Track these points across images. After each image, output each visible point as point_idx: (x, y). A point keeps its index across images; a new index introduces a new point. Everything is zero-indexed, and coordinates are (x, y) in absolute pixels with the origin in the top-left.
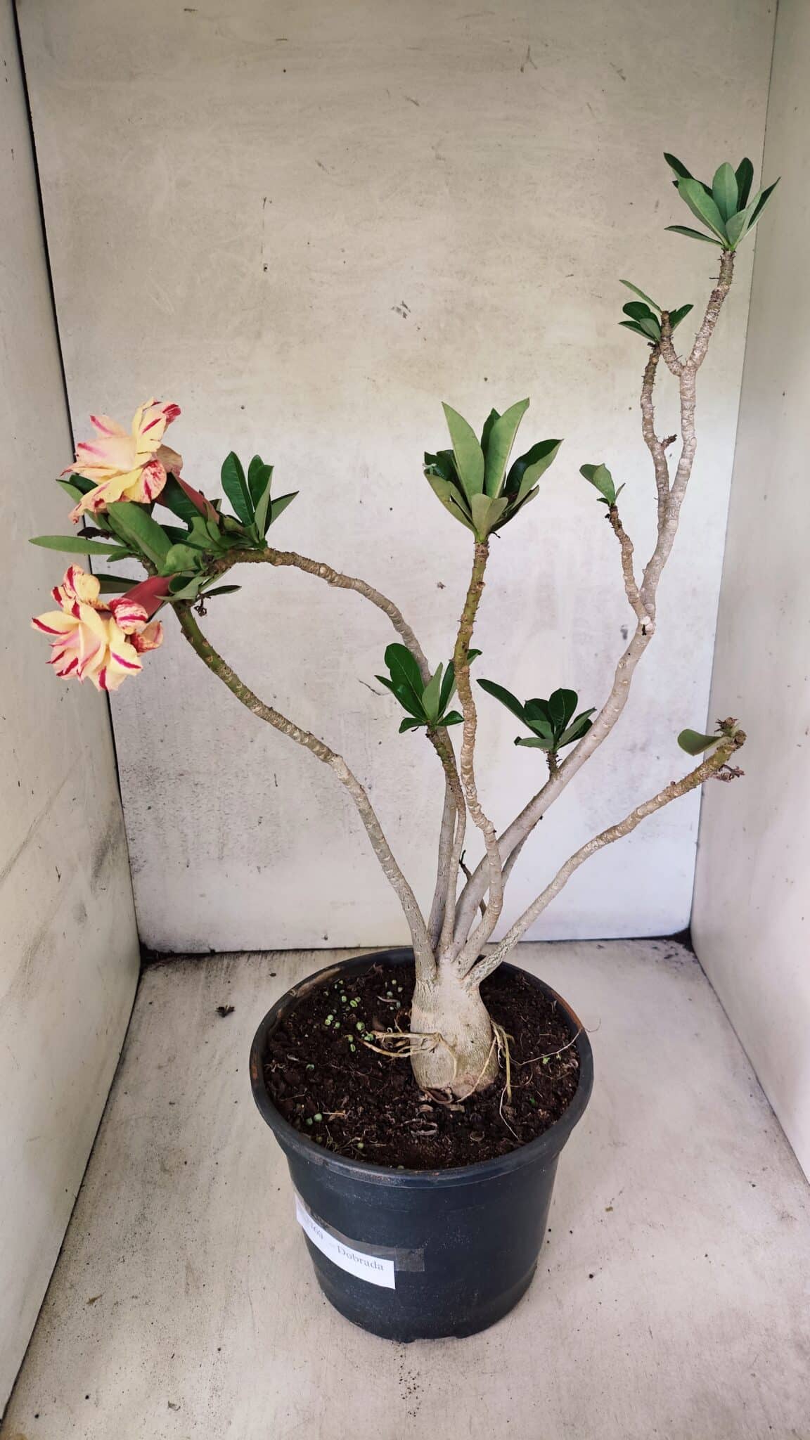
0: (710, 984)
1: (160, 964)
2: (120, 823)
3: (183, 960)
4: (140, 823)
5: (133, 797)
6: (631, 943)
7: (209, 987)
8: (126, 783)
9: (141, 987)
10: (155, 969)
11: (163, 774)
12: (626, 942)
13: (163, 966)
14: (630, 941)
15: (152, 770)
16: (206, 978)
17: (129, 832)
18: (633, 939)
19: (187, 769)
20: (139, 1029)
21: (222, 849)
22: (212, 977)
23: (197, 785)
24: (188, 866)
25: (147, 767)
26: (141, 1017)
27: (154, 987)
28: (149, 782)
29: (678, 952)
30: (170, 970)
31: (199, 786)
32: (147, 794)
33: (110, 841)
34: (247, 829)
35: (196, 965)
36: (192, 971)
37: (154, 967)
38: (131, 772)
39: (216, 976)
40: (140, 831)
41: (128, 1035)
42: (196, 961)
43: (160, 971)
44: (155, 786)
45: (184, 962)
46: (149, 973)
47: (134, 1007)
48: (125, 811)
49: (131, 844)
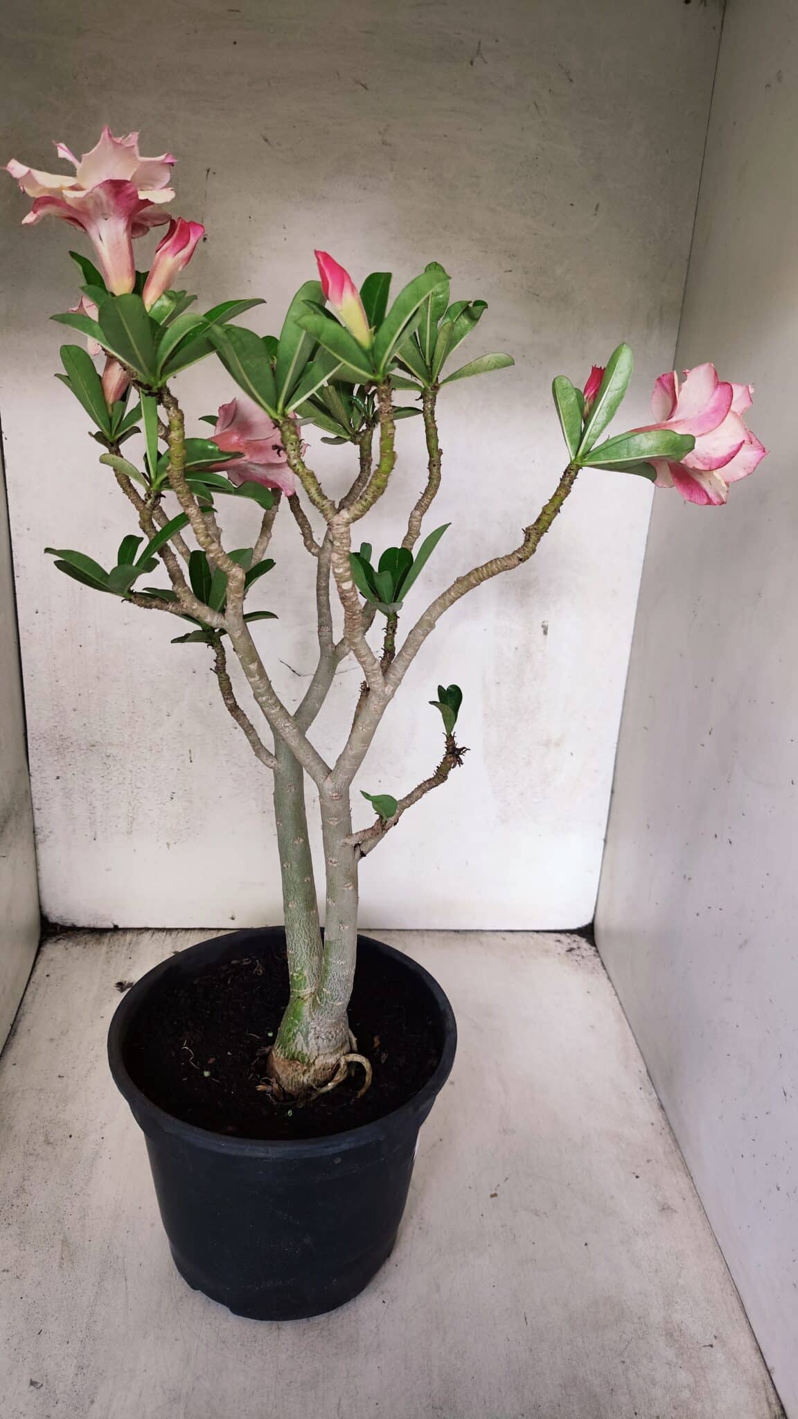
0: (609, 978)
1: (61, 937)
2: (26, 792)
3: (84, 934)
4: (48, 793)
5: (41, 765)
6: (536, 935)
7: (109, 962)
8: (35, 751)
9: (38, 960)
10: (56, 942)
11: (75, 743)
12: (531, 934)
13: (64, 939)
14: (535, 934)
15: (63, 740)
16: (107, 953)
17: (35, 801)
18: (537, 932)
19: (100, 740)
20: (33, 1001)
21: (131, 823)
22: (113, 952)
23: (108, 756)
24: (95, 839)
25: (57, 736)
26: (37, 989)
27: (52, 960)
28: (60, 751)
29: (580, 946)
30: (71, 944)
31: (111, 758)
32: (56, 763)
33: (14, 809)
34: (158, 804)
35: (98, 940)
36: (93, 945)
37: (55, 939)
38: (40, 740)
39: (117, 952)
40: (47, 800)
41: (22, 1007)
42: (97, 936)
43: (61, 944)
44: (65, 756)
45: (84, 937)
46: (48, 946)
47: (30, 979)
48: (33, 779)
49: (36, 812)
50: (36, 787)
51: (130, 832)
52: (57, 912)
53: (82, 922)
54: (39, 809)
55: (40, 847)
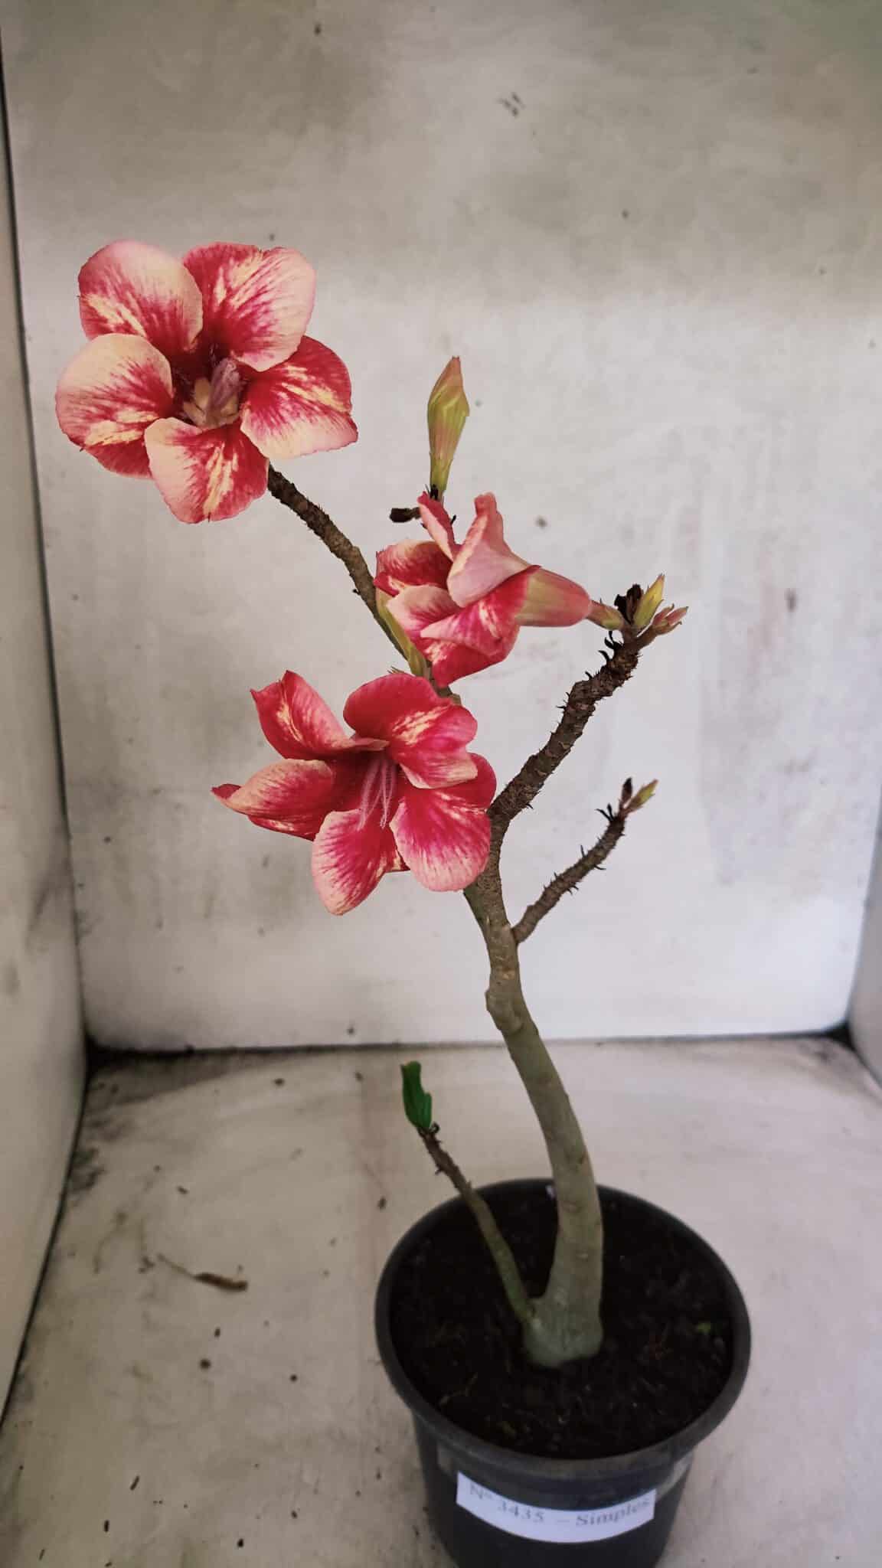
1: (115, 1066)
2: (65, 861)
3: (148, 1061)
4: (93, 862)
5: (85, 820)
8: (75, 804)
10: (110, 1074)
11: (130, 790)
13: (121, 1069)
15: (114, 784)
17: (77, 874)
18: (770, 1036)
19: (164, 783)
21: (210, 903)
25: (106, 780)
29: (836, 1053)
31: (179, 809)
33: (52, 883)
34: (246, 873)
35: (166, 1068)
37: (107, 1071)
38: (83, 788)
40: (93, 873)
42: (166, 1063)
43: (116, 1076)
44: (117, 808)
46: (100, 1079)
48: (72, 842)
49: (79, 893)
50: (77, 855)
51: (208, 914)
52: (108, 1032)
53: (145, 1043)
54: (81, 885)
55: (86, 942)
